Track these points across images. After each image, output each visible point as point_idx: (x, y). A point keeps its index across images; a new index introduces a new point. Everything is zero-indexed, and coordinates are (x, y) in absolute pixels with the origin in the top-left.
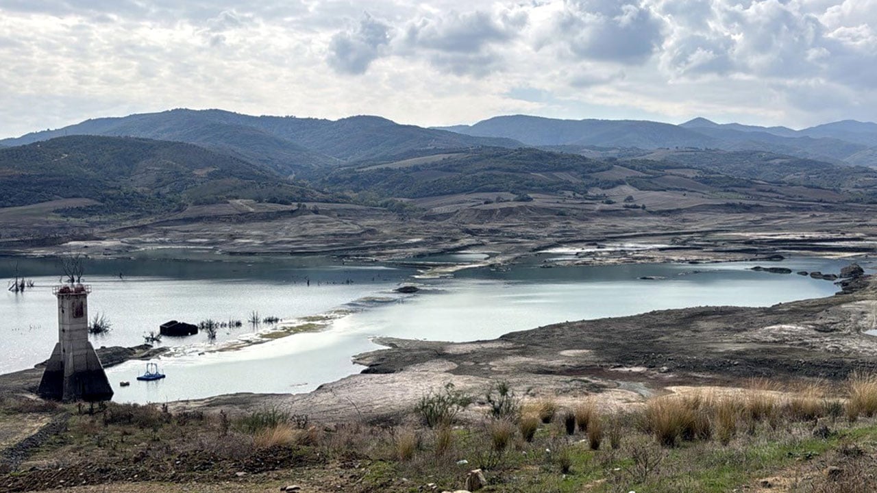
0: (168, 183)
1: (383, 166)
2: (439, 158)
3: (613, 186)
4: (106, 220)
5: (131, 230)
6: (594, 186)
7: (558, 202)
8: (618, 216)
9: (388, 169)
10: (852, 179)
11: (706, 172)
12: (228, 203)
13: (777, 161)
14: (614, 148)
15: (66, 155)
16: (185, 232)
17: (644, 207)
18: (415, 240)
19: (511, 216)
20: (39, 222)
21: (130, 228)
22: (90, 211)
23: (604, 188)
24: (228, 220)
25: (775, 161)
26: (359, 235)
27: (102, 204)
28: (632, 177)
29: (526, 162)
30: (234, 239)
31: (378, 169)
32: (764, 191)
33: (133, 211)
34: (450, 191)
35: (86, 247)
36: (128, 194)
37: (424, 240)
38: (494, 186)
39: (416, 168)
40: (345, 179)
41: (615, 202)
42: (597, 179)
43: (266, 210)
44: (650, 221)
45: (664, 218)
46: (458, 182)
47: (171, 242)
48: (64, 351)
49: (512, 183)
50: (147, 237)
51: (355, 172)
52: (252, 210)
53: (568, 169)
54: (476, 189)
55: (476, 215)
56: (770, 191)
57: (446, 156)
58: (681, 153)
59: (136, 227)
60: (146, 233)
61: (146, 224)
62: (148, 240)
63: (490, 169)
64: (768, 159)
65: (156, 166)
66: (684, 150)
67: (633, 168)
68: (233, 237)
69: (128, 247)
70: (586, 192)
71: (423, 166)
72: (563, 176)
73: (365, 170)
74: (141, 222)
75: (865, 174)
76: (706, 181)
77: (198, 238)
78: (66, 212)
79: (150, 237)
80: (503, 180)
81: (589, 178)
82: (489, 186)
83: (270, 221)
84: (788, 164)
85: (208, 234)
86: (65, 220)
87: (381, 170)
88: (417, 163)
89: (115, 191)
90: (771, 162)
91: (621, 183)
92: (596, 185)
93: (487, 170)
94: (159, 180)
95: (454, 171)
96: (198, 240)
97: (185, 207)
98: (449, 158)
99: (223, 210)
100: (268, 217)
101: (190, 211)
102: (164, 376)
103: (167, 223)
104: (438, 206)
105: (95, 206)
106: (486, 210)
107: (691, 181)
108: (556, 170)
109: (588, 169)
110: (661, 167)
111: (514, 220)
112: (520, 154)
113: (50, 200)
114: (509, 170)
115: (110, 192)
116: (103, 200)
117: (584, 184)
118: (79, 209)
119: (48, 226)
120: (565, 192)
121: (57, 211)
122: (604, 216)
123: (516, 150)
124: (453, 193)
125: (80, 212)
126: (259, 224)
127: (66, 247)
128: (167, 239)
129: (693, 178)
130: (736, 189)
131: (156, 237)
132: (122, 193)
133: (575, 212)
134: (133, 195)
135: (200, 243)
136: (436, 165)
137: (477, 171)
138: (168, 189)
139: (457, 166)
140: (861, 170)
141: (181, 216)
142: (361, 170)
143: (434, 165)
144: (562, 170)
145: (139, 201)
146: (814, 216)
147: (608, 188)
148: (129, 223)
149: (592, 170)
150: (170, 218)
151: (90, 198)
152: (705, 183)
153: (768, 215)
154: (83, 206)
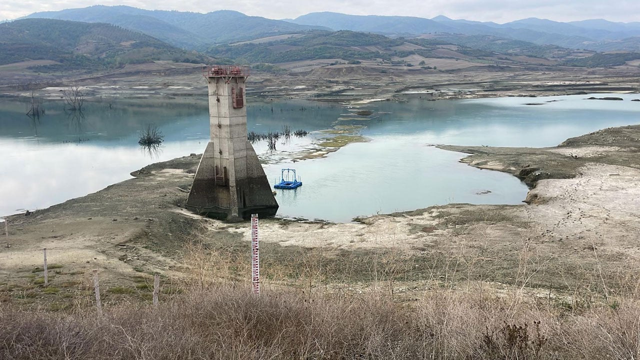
0: (104, 51)
1: (248, 42)
2: (286, 37)
3: (407, 55)
4: (66, 74)
5: (89, 80)
6: (394, 55)
7: (378, 65)
8: (420, 73)
9: (251, 44)
10: (550, 52)
11: (463, 47)
12: (154, 63)
13: (500, 42)
14: (394, 34)
15: (28, 32)
16: (129, 82)
17: (435, 68)
18: (301, 87)
19: (353, 73)
20: (18, 75)
21: (88, 79)
22: (54, 68)
23: (401, 57)
24: (158, 74)
25: (499, 41)
26: (261, 83)
27: (62, 64)
28: (418, 49)
29: (347, 39)
30: (169, 86)
31: (244, 44)
32: (502, 59)
33: (84, 69)
34: (299, 58)
35: (61, 91)
36: (79, 57)
37: (307, 87)
38: (328, 55)
39: (271, 44)
40: (222, 51)
41: (413, 65)
42: (395, 51)
43: (184, 67)
44: (442, 77)
45: (451, 75)
46: (304, 52)
47: (120, 89)
48: (221, 153)
49: (341, 53)
50: (103, 85)
51: (229, 46)
52: (173, 67)
53: (375, 44)
54: (317, 57)
55: (329, 73)
56: (506, 59)
57: (290, 36)
58: (439, 36)
59: (93, 78)
60: (100, 83)
61: (99, 76)
62: (103, 87)
63: (324, 43)
64: (494, 41)
65: (93, 39)
66: (440, 34)
67: (417, 44)
68: (167, 85)
69: (93, 91)
70: (390, 59)
71: (274, 42)
72: (373, 49)
73: (235, 44)
74: (95, 75)
75: (558, 49)
76: (465, 53)
77: (141, 86)
78: (37, 69)
79: (104, 86)
80: (335, 51)
81: (390, 50)
82: (326, 55)
83: (188, 75)
84: (507, 43)
85: (147, 83)
86: (37, 74)
87: (247, 45)
88: (271, 40)
89: (69, 55)
90: (497, 42)
91: (412, 53)
92: (395, 54)
93: (322, 44)
94: (97, 49)
95: (298, 45)
96: (141, 87)
97: (124, 65)
98: (292, 37)
99: (153, 67)
100: (186, 72)
101: (128, 68)
102: (301, 184)
103: (113, 75)
104: (294, 67)
105: (56, 65)
106: (335, 69)
107: (456, 53)
108: (367, 45)
109: (388, 44)
110: (434, 44)
111: (355, 75)
112: (343, 34)
113: (23, 61)
114: (336, 44)
115: (67, 56)
116: (61, 61)
117: (387, 54)
118: (45, 67)
119: (25, 78)
120: (378, 59)
121: (30, 68)
122: (413, 74)
123: (338, 32)
124: (301, 60)
125: (46, 69)
126: (181, 77)
127: (45, 91)
128: (117, 87)
129: (456, 51)
130: (484, 58)
131: (109, 85)
132: (74, 57)
133: (392, 71)
134: (82, 58)
135: (143, 89)
136: (284, 41)
137: (315, 45)
138: (104, 55)
139: (300, 42)
140: (554, 47)
141: (123, 71)
142: (233, 45)
143: (282, 41)
144: (370, 45)
145: (87, 63)
146: (544, 74)
147: (403, 57)
148: (85, 76)
149: (392, 45)
150: (116, 73)
151: (52, 60)
152: (464, 54)
153: (517, 73)
154: (48, 65)
